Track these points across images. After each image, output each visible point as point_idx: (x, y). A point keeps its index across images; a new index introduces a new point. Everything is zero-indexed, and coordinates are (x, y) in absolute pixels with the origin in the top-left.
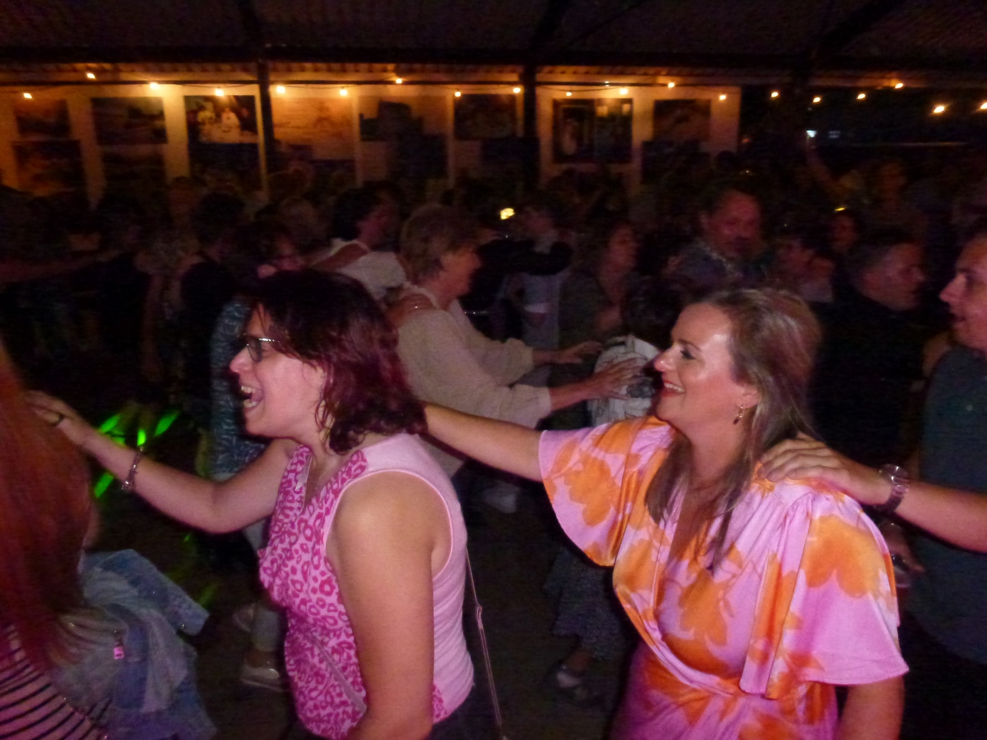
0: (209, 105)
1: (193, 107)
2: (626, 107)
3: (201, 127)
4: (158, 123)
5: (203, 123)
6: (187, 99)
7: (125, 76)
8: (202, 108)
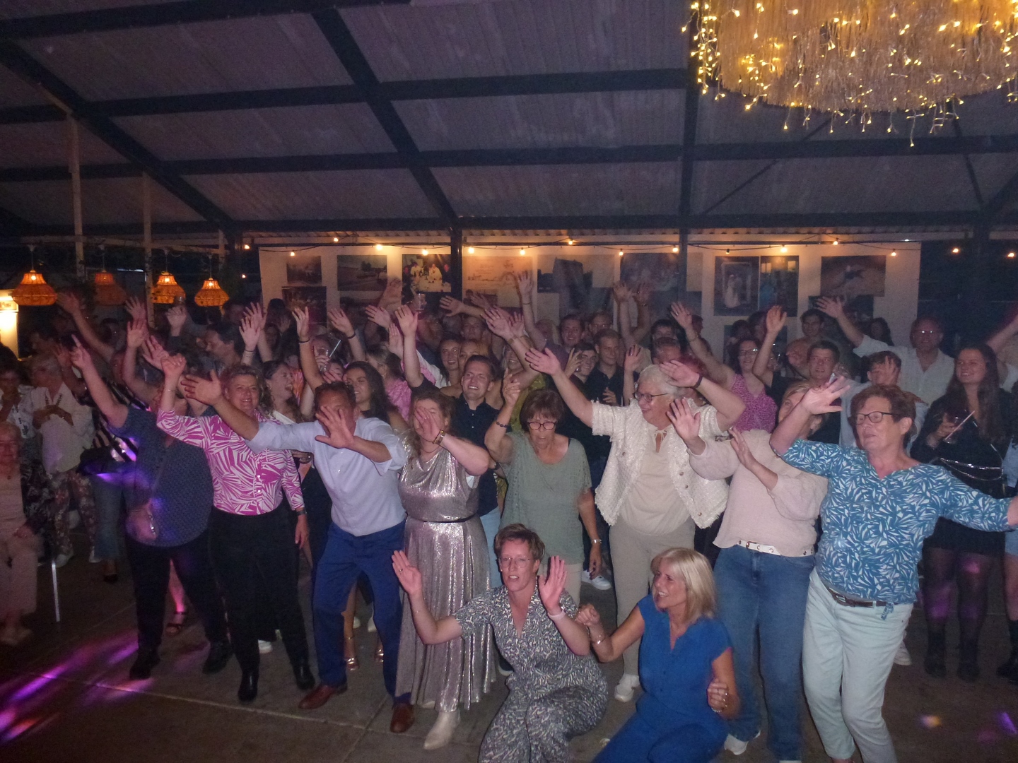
0: (420, 262)
1: (409, 262)
2: (791, 264)
3: (412, 278)
4: (382, 274)
5: (415, 275)
6: (405, 256)
7: (361, 240)
8: (414, 264)
